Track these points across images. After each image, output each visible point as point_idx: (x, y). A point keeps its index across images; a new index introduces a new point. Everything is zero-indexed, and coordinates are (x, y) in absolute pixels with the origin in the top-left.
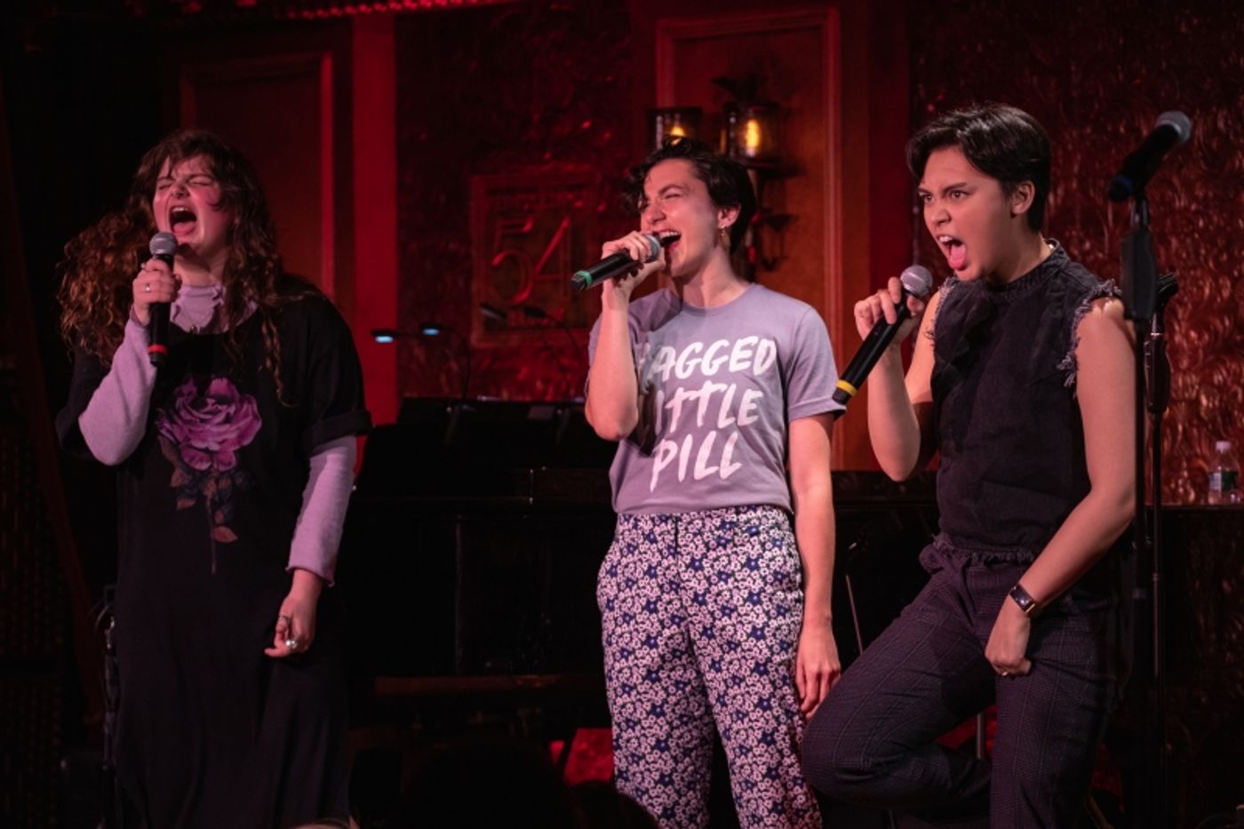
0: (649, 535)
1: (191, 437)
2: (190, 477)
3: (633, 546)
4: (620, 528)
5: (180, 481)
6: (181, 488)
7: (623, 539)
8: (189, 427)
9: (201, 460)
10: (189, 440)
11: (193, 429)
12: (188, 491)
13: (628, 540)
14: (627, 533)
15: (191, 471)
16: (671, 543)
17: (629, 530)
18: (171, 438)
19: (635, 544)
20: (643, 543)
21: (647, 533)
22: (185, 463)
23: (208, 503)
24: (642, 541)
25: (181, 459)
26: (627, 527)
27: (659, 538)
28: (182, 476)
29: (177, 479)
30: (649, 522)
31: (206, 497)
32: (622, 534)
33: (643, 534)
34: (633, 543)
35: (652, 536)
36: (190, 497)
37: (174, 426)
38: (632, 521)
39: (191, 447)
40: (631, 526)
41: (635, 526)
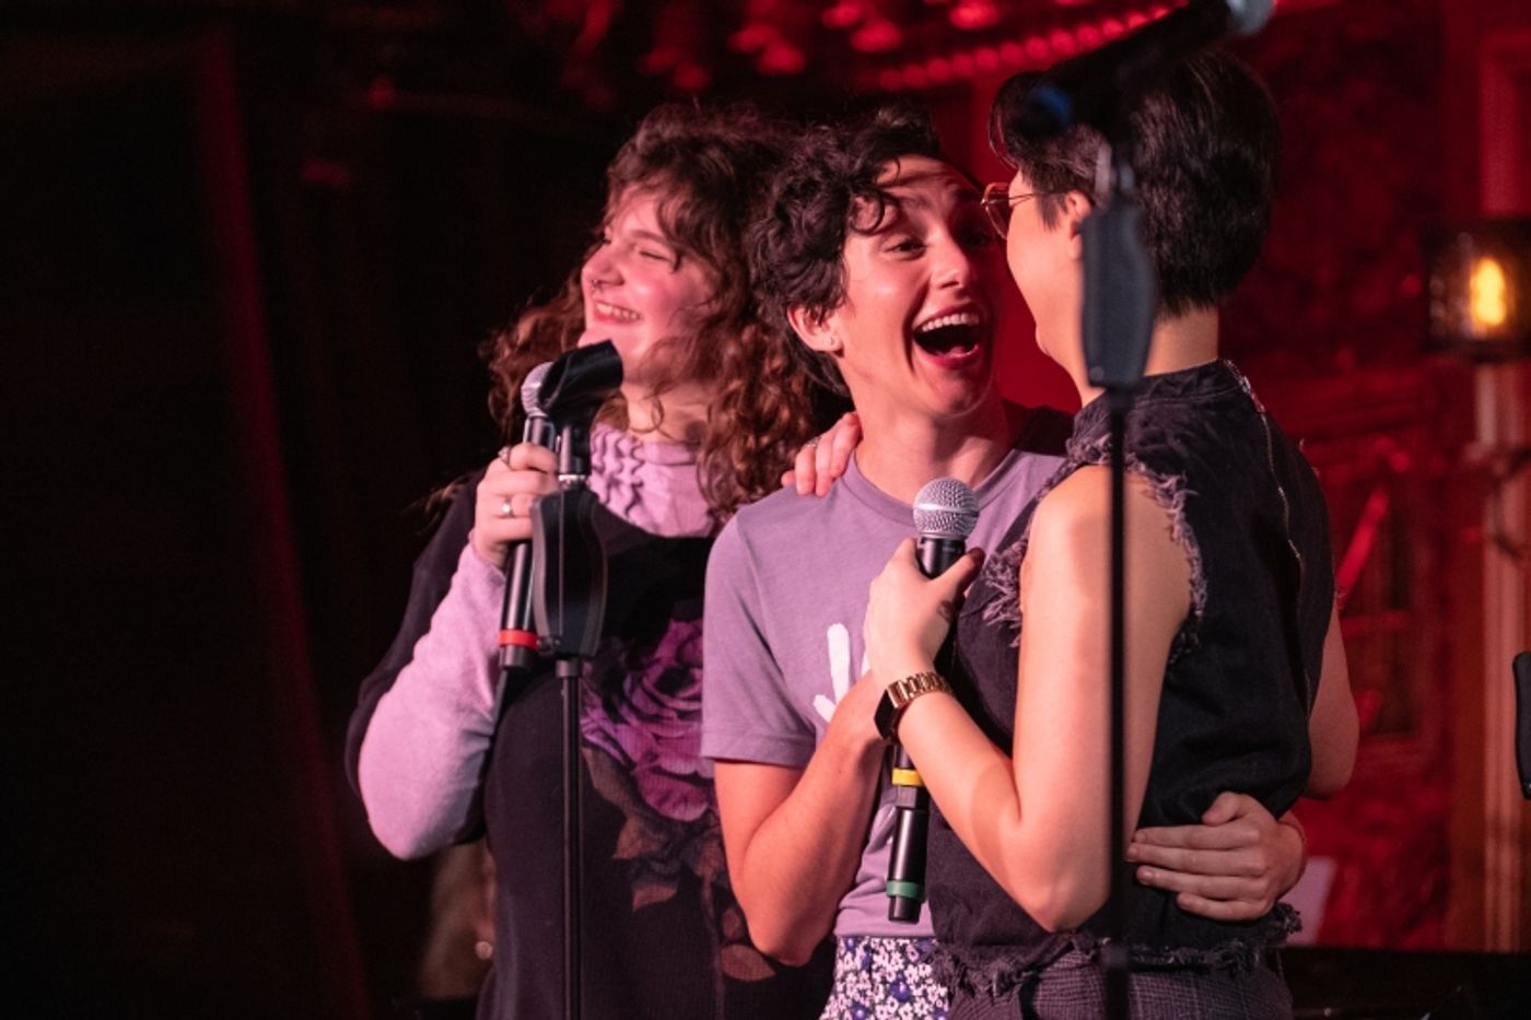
0: (896, 984)
1: (659, 750)
2: (662, 837)
3: (863, 1007)
4: (841, 967)
5: (639, 844)
6: (643, 864)
7: (845, 991)
8: (655, 729)
9: (685, 800)
10: (656, 757)
11: (662, 732)
12: (657, 867)
13: (852, 993)
14: (851, 977)
15: (661, 823)
16: (940, 1004)
17: (857, 973)
18: (614, 752)
19: (867, 1004)
20: (883, 1002)
21: (891, 979)
22: (647, 807)
23: (707, 893)
24: (881, 996)
25: (639, 799)
26: (850, 966)
27: (917, 992)
28: (642, 834)
29: (630, 841)
30: (896, 956)
31: (700, 881)
32: (843, 980)
33: (884, 982)
34: (862, 1001)
35: (902, 988)
36: (666, 879)
37: (621, 727)
38: (860, 951)
39: (659, 771)
40: (858, 963)
41: (868, 965)
